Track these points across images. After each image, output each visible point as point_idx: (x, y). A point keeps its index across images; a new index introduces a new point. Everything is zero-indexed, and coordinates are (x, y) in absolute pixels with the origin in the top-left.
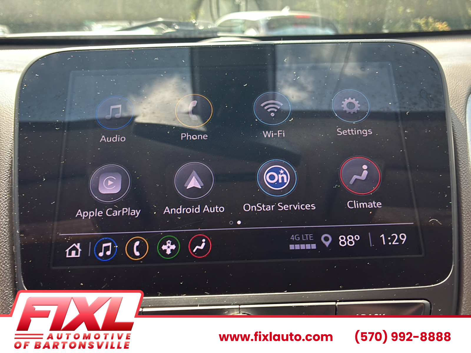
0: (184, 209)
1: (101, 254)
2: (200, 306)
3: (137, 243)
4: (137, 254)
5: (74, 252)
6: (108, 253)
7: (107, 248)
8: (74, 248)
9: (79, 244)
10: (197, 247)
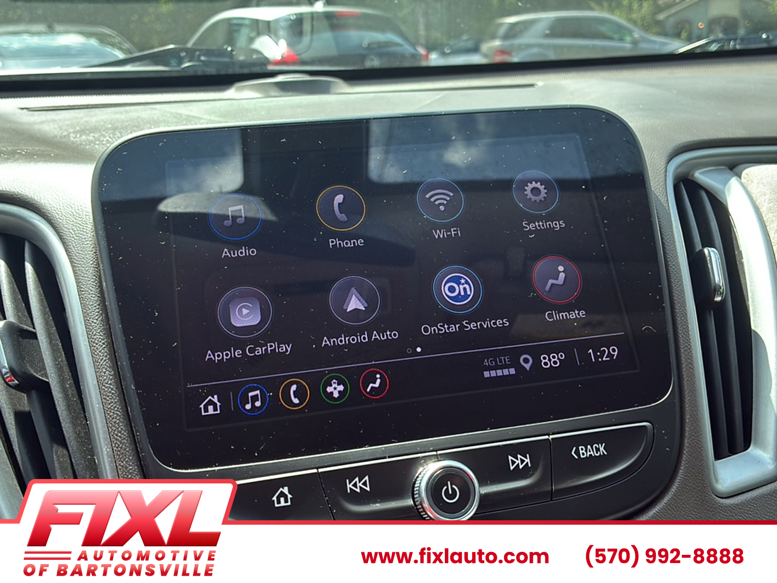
0: (347, 339)
1: (248, 407)
2: (389, 457)
3: (294, 388)
4: (296, 401)
5: (211, 408)
6: (258, 404)
7: (255, 398)
8: (211, 402)
9: (216, 396)
10: (371, 385)
